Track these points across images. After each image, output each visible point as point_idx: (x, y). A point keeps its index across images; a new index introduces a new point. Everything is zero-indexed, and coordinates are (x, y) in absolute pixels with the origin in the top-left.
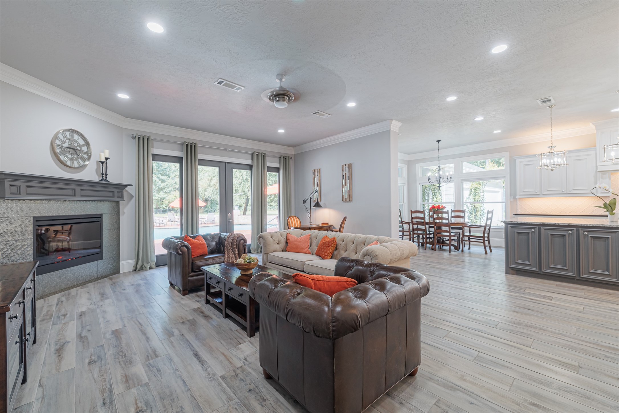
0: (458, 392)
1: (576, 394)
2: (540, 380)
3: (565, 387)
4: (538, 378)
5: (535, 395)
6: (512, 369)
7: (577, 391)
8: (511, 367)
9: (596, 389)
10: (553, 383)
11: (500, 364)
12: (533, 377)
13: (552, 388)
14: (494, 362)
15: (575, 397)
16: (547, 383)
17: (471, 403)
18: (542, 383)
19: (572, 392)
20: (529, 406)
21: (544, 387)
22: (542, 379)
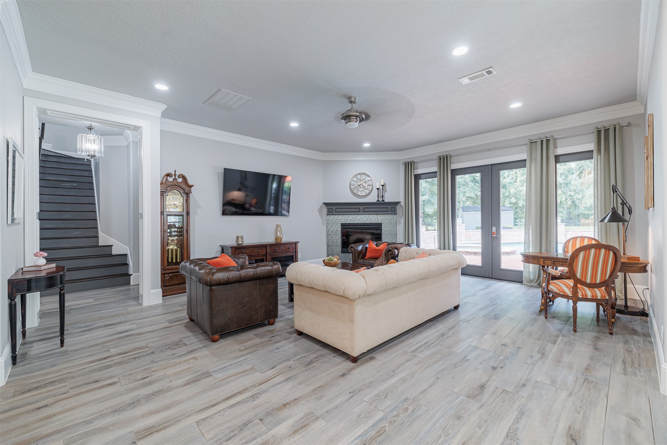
0: (186, 353)
1: (125, 407)
2: (156, 396)
3: (136, 405)
4: (158, 396)
5: (150, 383)
6: (181, 387)
7: (125, 411)
8: (183, 388)
9: (111, 426)
10: (146, 401)
11: (191, 383)
12: (162, 393)
13: (144, 396)
14: (197, 381)
15: (125, 404)
16: (150, 397)
17: (174, 354)
18: (153, 394)
19: (129, 406)
20: (148, 375)
21: (150, 393)
22: (155, 397)
